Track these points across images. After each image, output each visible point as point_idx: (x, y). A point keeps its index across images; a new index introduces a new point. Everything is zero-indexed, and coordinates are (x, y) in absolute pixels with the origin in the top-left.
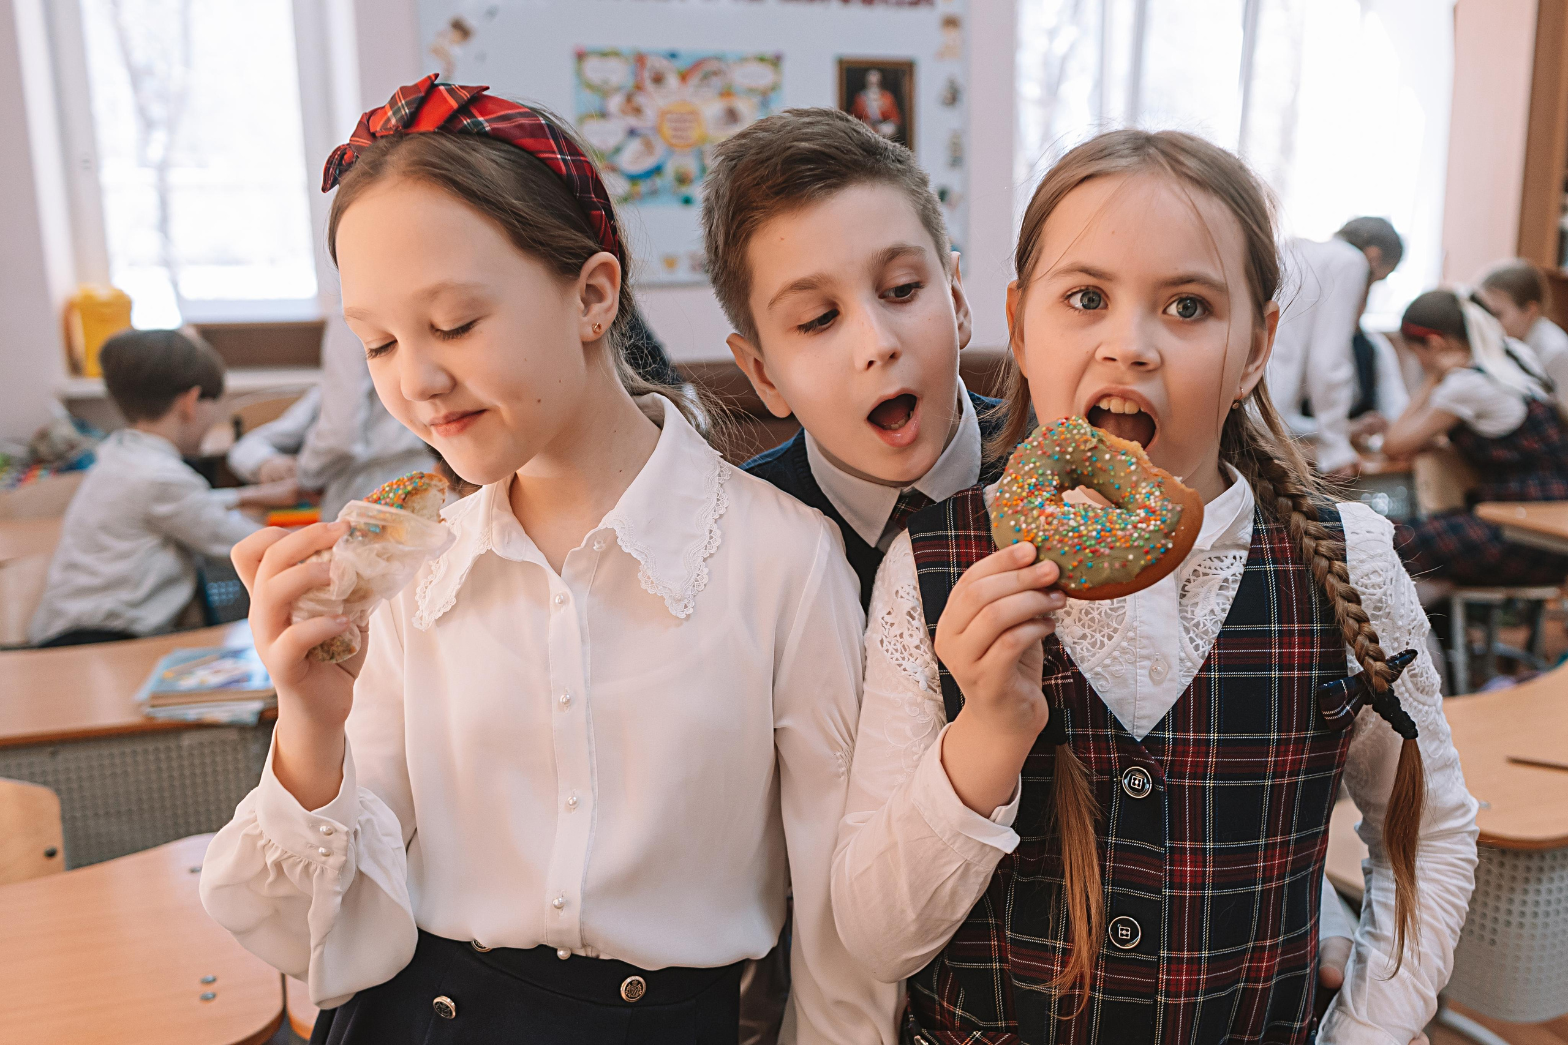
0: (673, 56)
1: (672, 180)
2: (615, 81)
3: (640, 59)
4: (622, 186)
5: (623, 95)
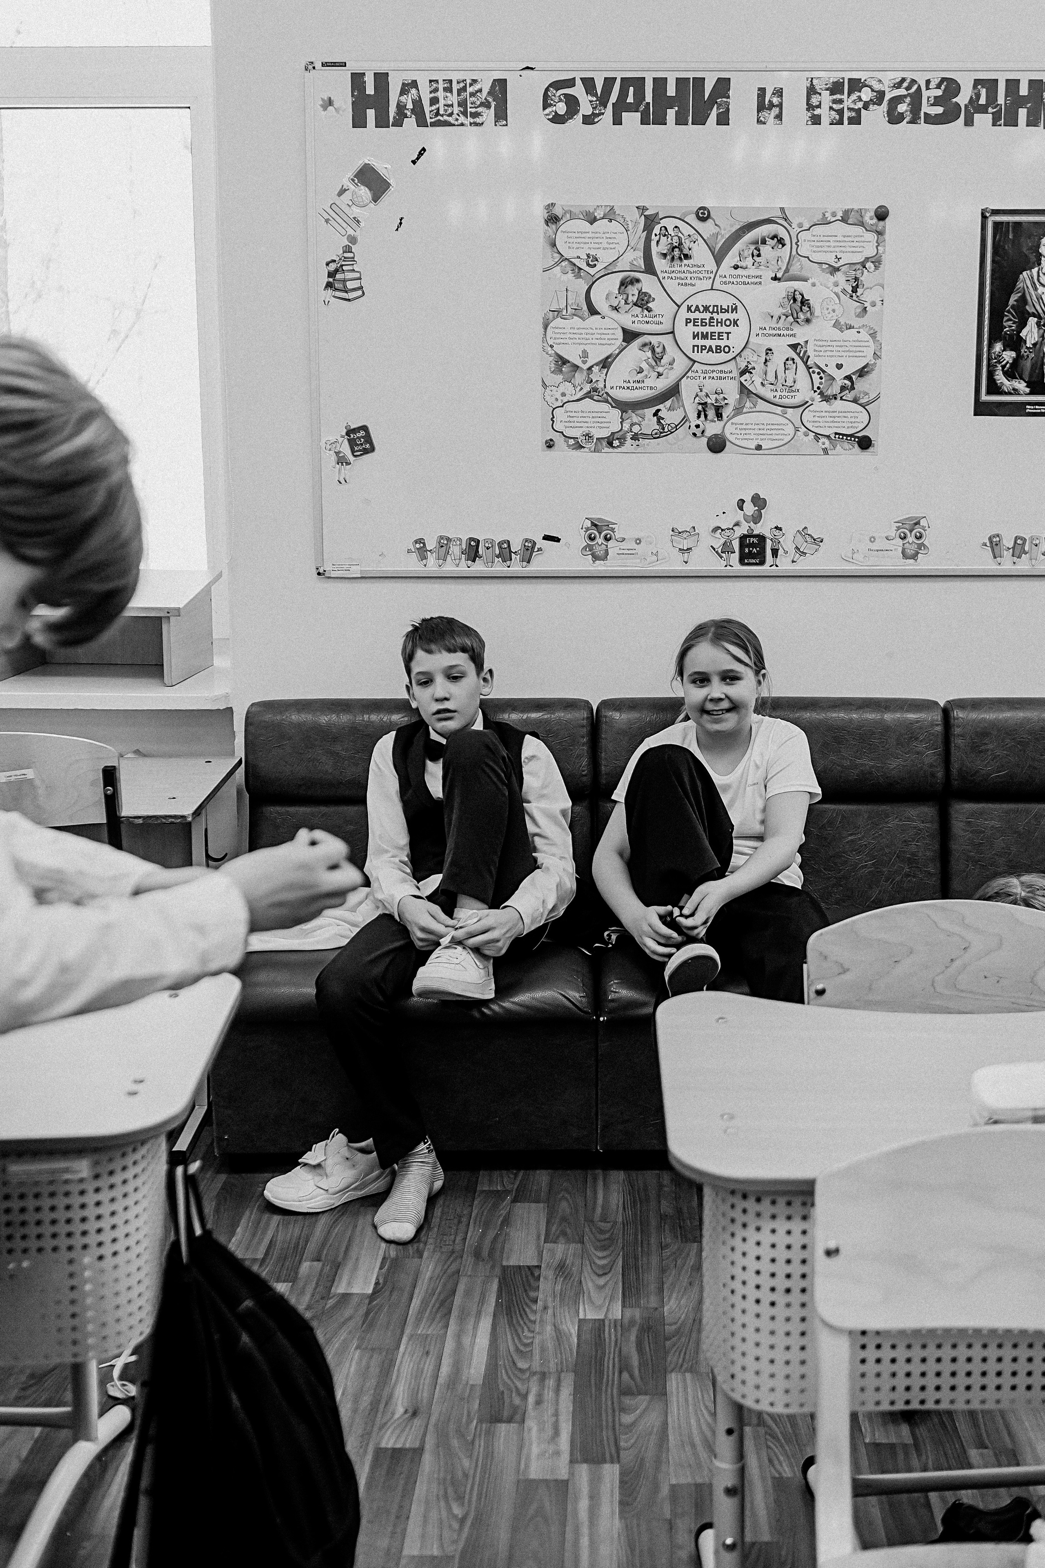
0: (703, 215)
1: (692, 416)
2: (605, 258)
3: (651, 222)
4: (612, 420)
5: (617, 278)
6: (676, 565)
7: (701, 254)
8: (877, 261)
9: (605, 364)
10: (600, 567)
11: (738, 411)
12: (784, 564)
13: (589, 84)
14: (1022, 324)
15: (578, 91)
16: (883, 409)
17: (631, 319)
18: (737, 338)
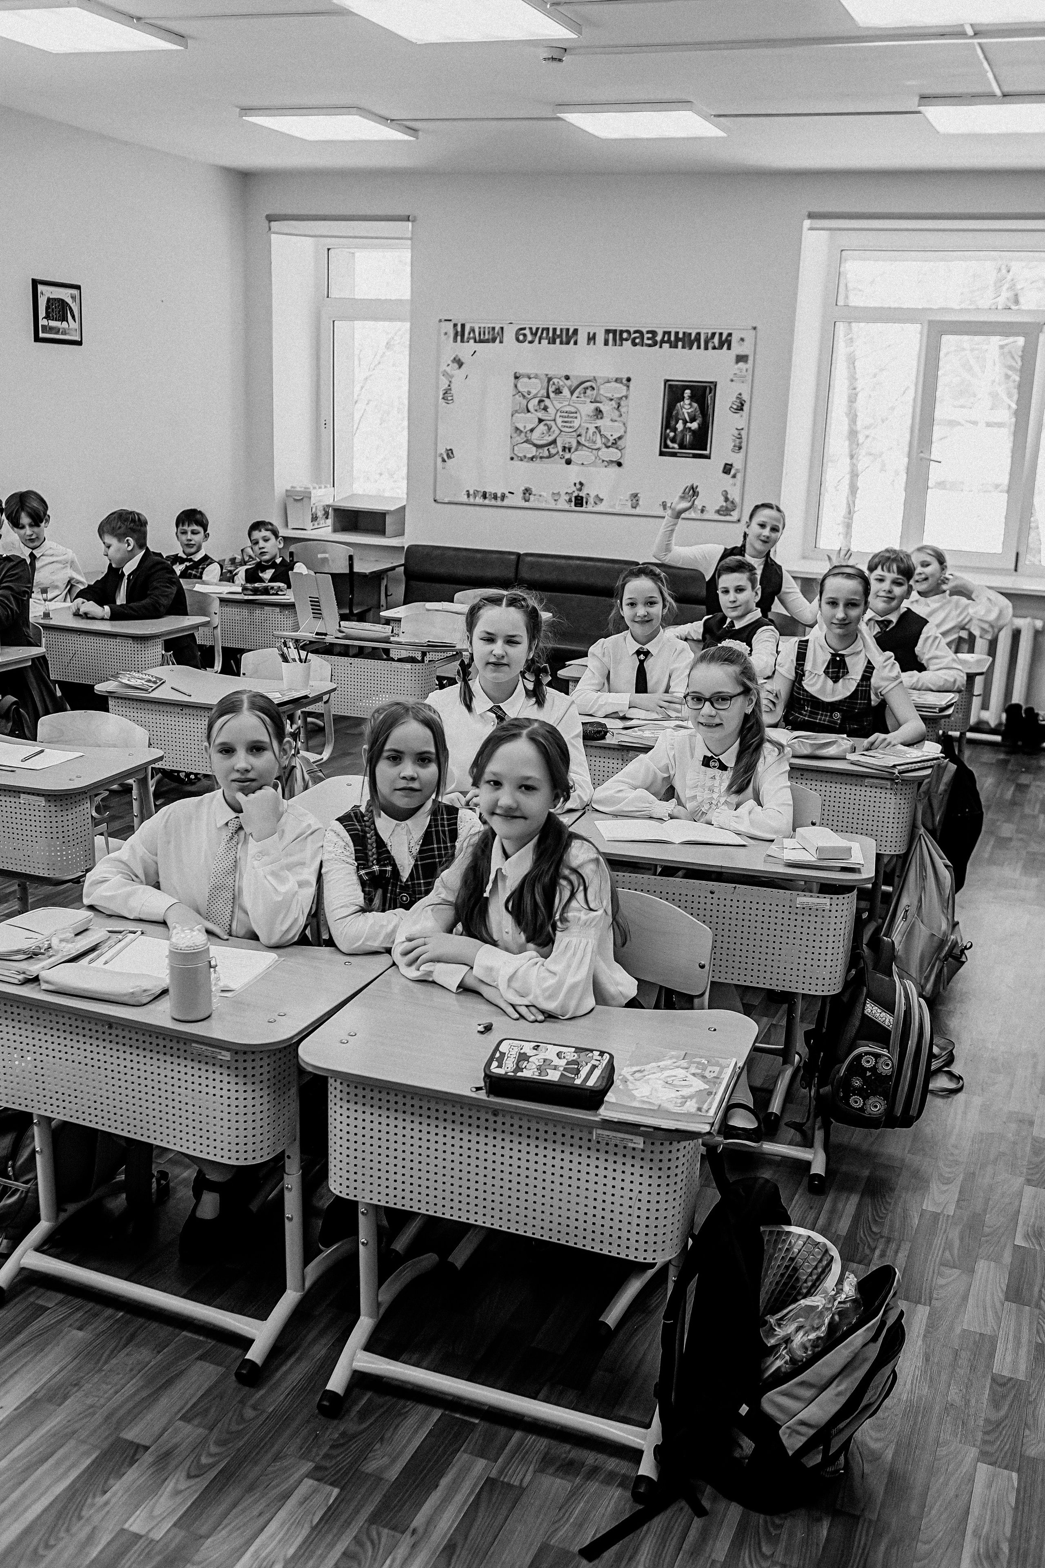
0: (567, 378)
1: (560, 450)
2: (534, 392)
3: (550, 380)
4: (532, 451)
5: (537, 400)
6: (552, 505)
7: (566, 392)
8: (626, 397)
9: (532, 430)
10: (527, 504)
11: (576, 450)
12: (590, 508)
13: (531, 329)
14: (677, 422)
15: (527, 332)
16: (627, 451)
17: (541, 414)
18: (576, 424)
